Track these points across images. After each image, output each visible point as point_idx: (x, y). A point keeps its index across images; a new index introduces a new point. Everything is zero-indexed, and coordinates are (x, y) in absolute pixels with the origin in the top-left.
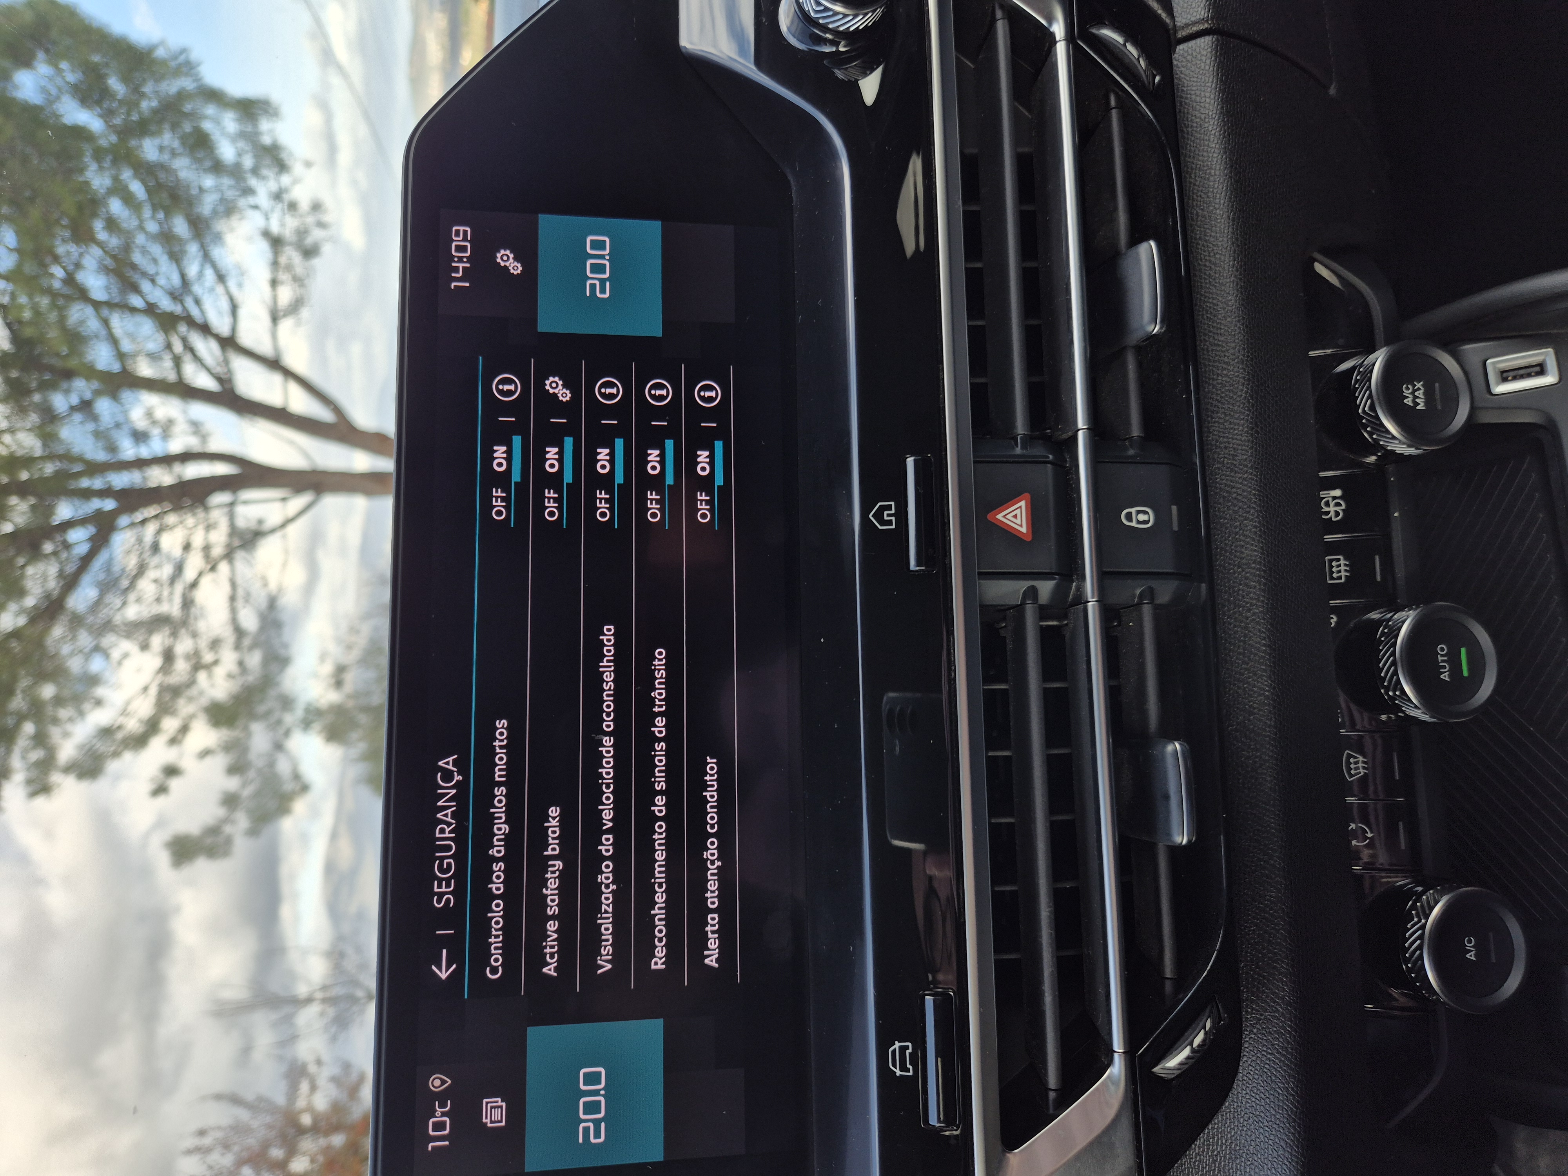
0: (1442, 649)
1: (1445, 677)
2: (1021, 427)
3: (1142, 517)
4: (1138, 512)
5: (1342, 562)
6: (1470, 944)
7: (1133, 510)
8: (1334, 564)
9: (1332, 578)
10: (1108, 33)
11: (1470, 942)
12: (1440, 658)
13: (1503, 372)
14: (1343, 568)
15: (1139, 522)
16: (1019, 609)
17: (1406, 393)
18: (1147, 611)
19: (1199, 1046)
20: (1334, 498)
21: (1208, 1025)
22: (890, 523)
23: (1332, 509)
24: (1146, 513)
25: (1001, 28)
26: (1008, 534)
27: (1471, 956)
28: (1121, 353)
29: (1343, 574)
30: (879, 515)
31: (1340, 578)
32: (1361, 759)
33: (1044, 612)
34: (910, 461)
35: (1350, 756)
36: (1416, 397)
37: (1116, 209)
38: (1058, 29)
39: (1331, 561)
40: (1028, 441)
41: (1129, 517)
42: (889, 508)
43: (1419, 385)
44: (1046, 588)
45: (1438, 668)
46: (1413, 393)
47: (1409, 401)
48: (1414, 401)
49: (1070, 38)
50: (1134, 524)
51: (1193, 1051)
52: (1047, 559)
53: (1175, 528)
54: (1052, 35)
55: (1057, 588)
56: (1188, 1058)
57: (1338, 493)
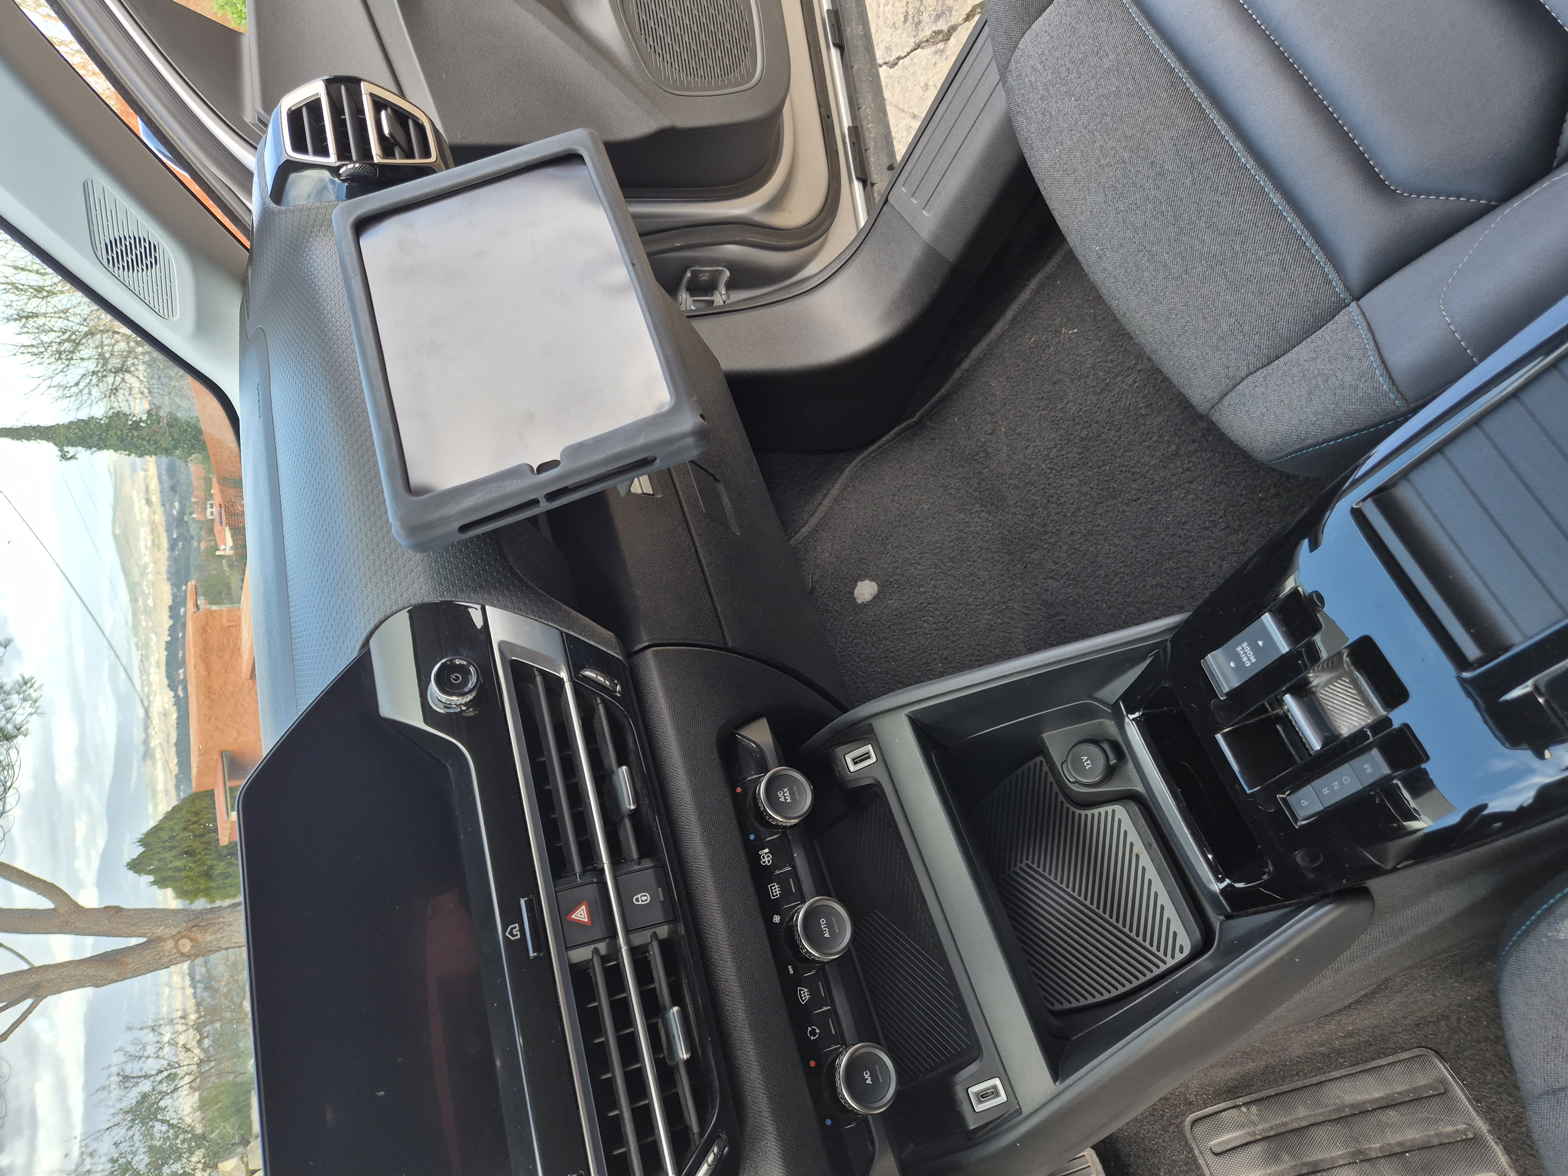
0: (823, 921)
1: (827, 935)
2: (577, 868)
3: (644, 898)
4: (641, 896)
5: (776, 886)
6: (867, 1076)
7: (639, 896)
8: (773, 888)
9: (773, 896)
10: (588, 673)
11: (867, 1074)
12: (823, 926)
13: (853, 760)
14: (777, 889)
15: (642, 901)
16: (592, 960)
17: (780, 795)
18: (655, 944)
19: (712, 1162)
20: (766, 853)
21: (716, 1149)
22: (517, 935)
23: (766, 859)
24: (645, 896)
25: (539, 679)
26: (579, 924)
27: (869, 1082)
28: (622, 819)
29: (778, 892)
30: (511, 933)
31: (777, 895)
32: (806, 990)
33: (604, 959)
34: (522, 902)
35: (800, 990)
36: (785, 796)
37: (608, 751)
38: (564, 675)
39: (771, 887)
40: (584, 872)
41: (637, 900)
42: (515, 928)
43: (786, 790)
44: (602, 947)
45: (822, 932)
46: (783, 795)
47: (782, 799)
48: (785, 799)
49: (571, 679)
50: (640, 903)
51: (709, 1165)
52: (599, 931)
53: (662, 899)
54: (562, 679)
55: (608, 945)
56: (708, 1170)
57: (767, 850)
